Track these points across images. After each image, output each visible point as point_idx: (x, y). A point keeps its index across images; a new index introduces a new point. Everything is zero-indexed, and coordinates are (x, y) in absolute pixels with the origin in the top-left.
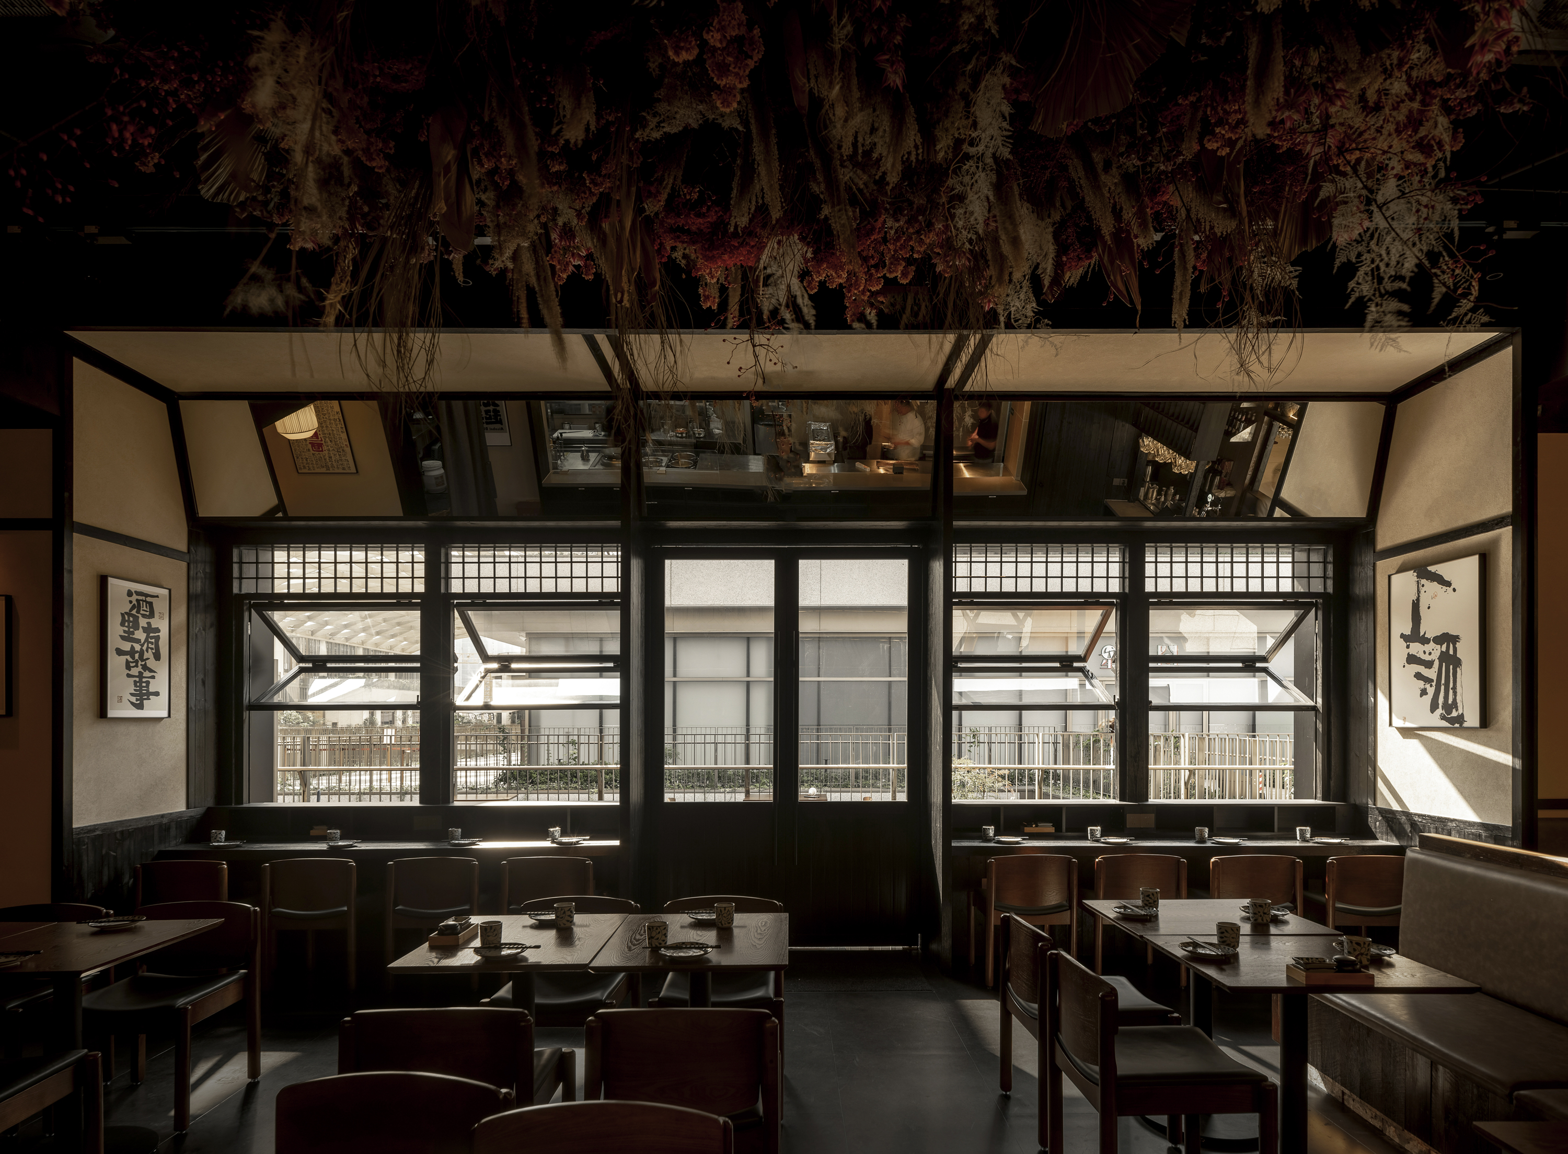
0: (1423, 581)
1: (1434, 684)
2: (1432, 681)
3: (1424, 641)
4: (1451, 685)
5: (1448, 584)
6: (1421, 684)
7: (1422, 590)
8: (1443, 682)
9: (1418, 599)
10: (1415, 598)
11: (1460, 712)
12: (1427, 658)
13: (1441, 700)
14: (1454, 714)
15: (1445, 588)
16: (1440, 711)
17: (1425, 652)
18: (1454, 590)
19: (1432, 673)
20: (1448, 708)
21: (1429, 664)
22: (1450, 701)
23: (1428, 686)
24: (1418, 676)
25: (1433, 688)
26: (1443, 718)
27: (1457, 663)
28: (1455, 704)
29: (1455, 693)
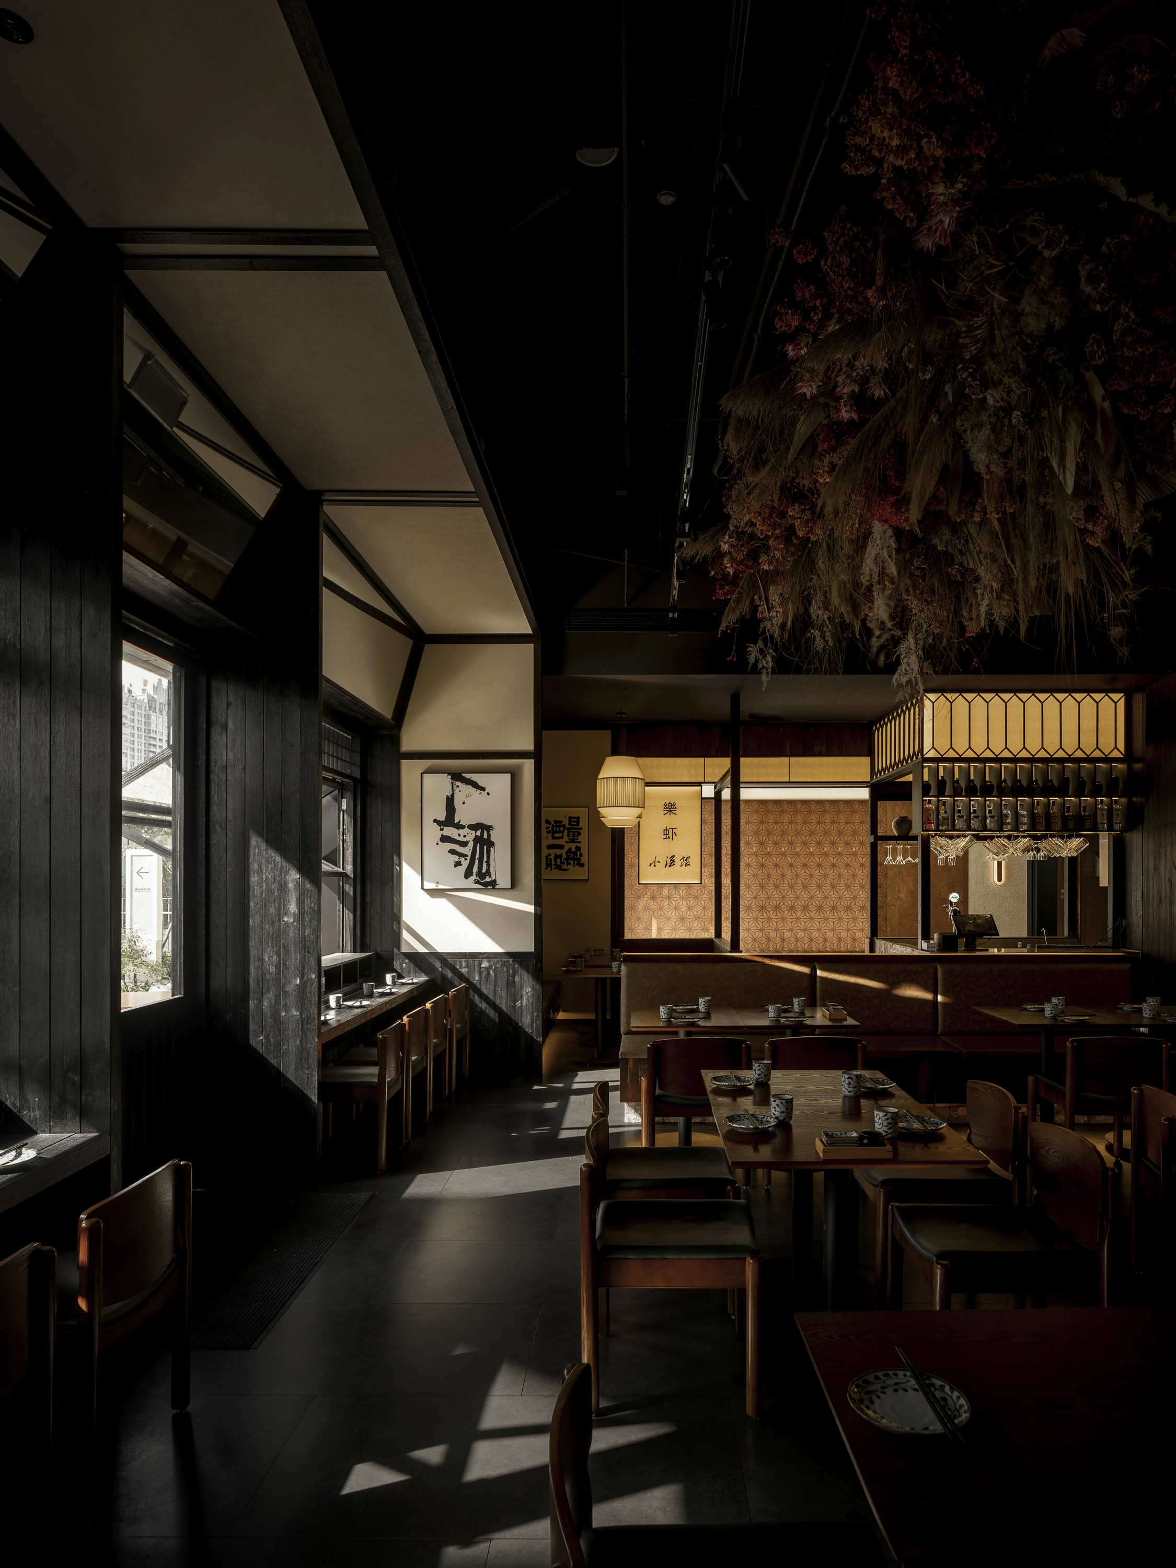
0: (458, 783)
1: (468, 858)
2: (467, 856)
3: (459, 826)
4: (485, 859)
5: (483, 789)
6: (456, 858)
7: (457, 790)
8: (477, 856)
9: (453, 796)
10: (449, 794)
11: (493, 878)
12: (461, 839)
13: (475, 869)
14: (488, 879)
15: (479, 791)
16: (474, 877)
17: (459, 835)
18: (488, 794)
19: (467, 851)
20: (481, 875)
21: (464, 844)
22: (484, 871)
23: (462, 860)
24: (452, 852)
25: (468, 862)
26: (477, 882)
27: (491, 844)
28: (488, 873)
29: (488, 865)
